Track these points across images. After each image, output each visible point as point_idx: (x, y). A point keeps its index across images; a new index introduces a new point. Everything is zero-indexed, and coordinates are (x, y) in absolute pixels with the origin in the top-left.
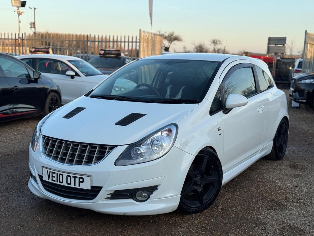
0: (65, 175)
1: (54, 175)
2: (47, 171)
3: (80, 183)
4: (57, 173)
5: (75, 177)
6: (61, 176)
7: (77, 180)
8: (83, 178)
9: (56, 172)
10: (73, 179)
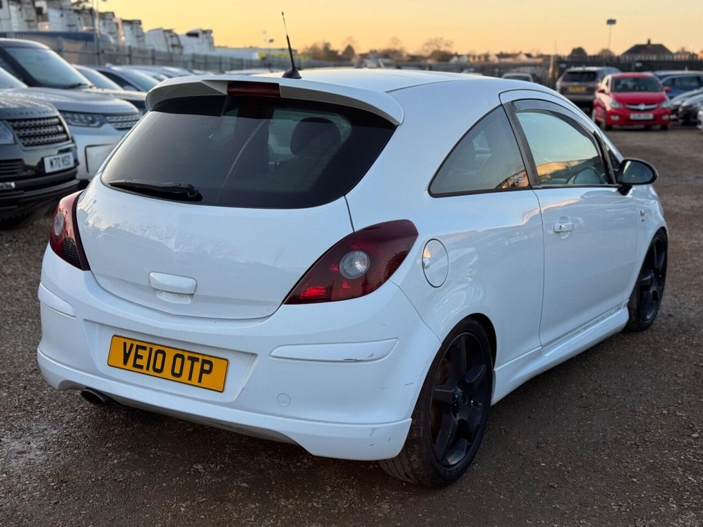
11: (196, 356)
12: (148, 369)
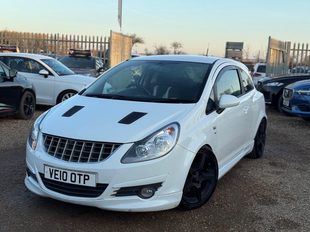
0: (69, 173)
1: (57, 173)
2: (50, 169)
3: (86, 181)
4: (61, 171)
5: (80, 175)
6: (65, 174)
7: (82, 177)
8: (88, 176)
9: (59, 170)
10: (78, 177)
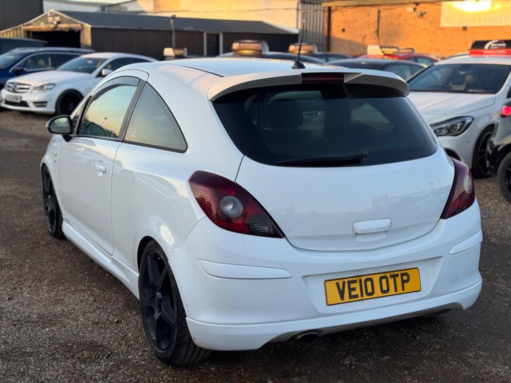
11: (396, 273)
12: (362, 296)
